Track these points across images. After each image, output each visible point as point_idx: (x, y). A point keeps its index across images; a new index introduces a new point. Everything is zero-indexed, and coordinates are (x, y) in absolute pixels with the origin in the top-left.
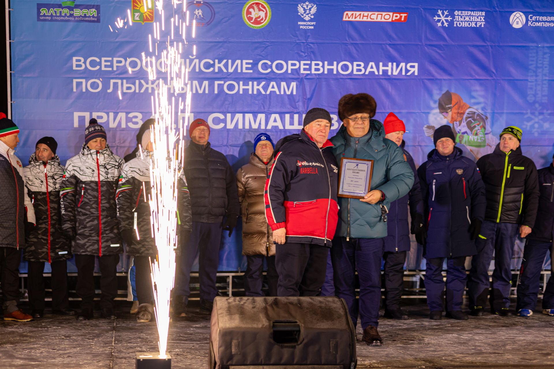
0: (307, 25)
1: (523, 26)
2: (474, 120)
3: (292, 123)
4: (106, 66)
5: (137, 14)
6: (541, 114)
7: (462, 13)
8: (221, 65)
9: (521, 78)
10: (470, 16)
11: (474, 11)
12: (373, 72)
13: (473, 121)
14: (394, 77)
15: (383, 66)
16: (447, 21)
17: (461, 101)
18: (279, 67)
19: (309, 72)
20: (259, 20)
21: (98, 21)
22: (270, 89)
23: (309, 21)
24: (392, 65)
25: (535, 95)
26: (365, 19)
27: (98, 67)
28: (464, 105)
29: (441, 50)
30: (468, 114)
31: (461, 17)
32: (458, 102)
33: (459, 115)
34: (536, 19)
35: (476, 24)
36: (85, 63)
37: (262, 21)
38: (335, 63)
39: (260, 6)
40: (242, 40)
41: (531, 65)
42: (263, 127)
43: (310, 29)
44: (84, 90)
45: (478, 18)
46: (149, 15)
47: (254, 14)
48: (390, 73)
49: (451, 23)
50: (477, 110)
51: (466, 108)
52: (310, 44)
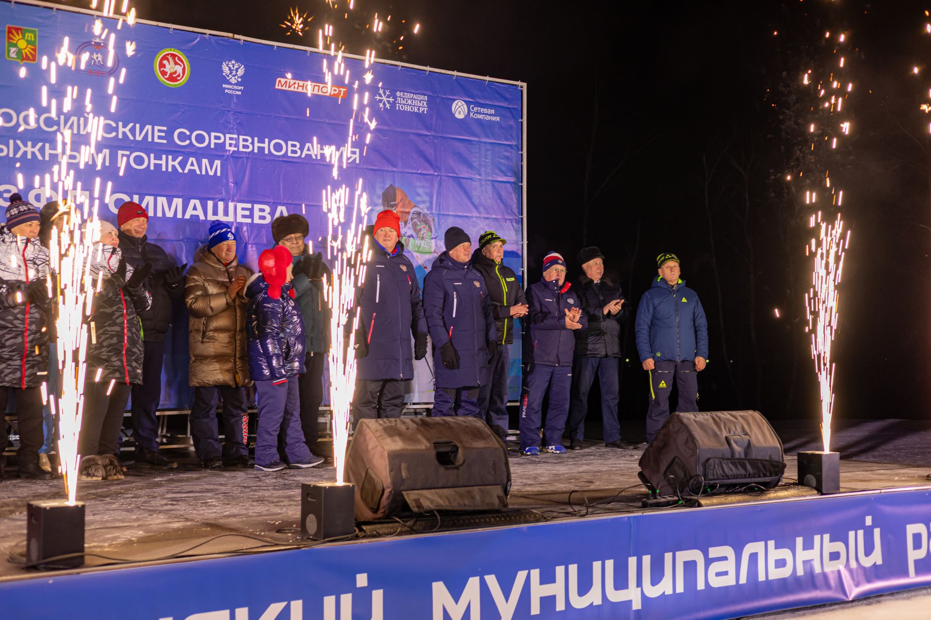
0: (233, 90)
1: (465, 117)
2: (420, 221)
3: (215, 213)
5: (13, 50)
7: (404, 95)
8: (127, 130)
9: (466, 177)
10: (412, 99)
11: (416, 94)
12: (310, 156)
13: (419, 223)
15: (322, 149)
16: (389, 102)
17: (407, 198)
18: (200, 139)
19: (236, 149)
20: (174, 76)
22: (188, 167)
23: (235, 84)
24: (331, 148)
26: (300, 90)
28: (409, 203)
29: (384, 136)
30: (413, 214)
31: (404, 100)
32: (402, 199)
33: (404, 214)
34: (478, 110)
35: (419, 109)
37: (178, 78)
38: (267, 140)
39: (177, 58)
41: (475, 162)
42: (179, 216)
43: (237, 95)
45: (420, 102)
46: (31, 53)
47: (170, 68)
48: (328, 158)
49: (393, 105)
50: (422, 209)
51: (411, 207)
52: (237, 114)
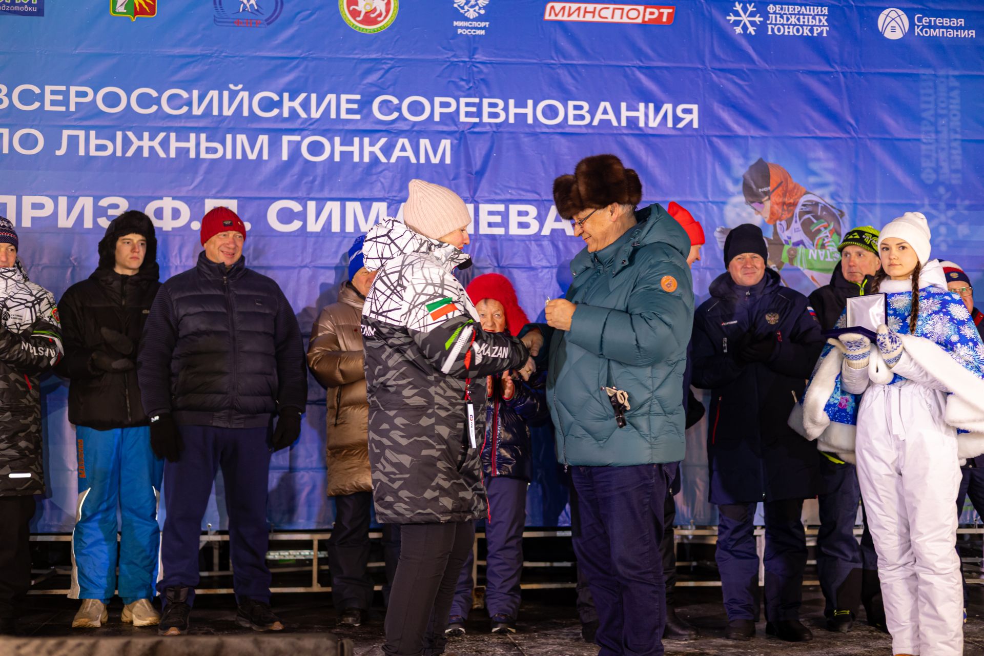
0: (472, 28)
1: (904, 36)
2: (817, 218)
4: (53, 103)
5: (121, 1)
6: (950, 206)
7: (782, 9)
8: (296, 104)
9: (908, 137)
10: (799, 14)
11: (805, 5)
12: (609, 121)
13: (815, 221)
14: (651, 132)
15: (628, 109)
16: (753, 23)
17: (789, 179)
19: (476, 120)
20: (373, 16)
21: (40, 12)
22: (397, 153)
23: (475, 20)
24: (647, 107)
25: (937, 170)
26: (589, 18)
27: (37, 105)
28: (794, 188)
29: (744, 80)
30: (804, 205)
32: (782, 182)
33: (785, 207)
34: (930, 22)
35: (811, 31)
36: (9, 95)
37: (379, 19)
38: (530, 103)
40: (339, 56)
41: (925, 110)
43: (479, 36)
44: (6, 150)
45: (814, 18)
46: (147, 4)
47: (365, 4)
48: (642, 124)
49: (762, 28)
50: (821, 197)
51: (799, 194)
52: (478, 65)
